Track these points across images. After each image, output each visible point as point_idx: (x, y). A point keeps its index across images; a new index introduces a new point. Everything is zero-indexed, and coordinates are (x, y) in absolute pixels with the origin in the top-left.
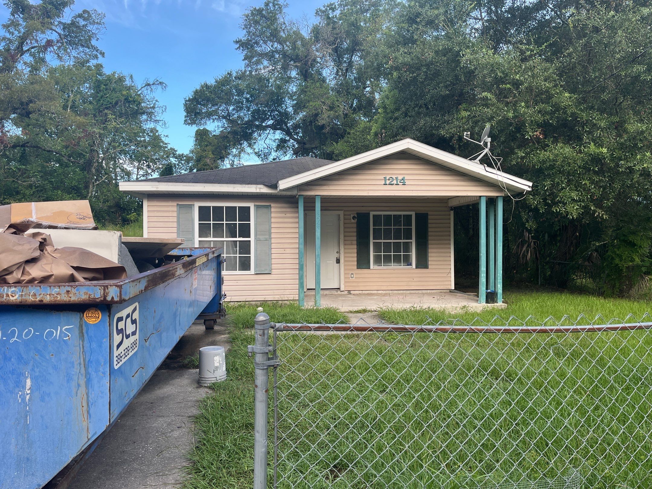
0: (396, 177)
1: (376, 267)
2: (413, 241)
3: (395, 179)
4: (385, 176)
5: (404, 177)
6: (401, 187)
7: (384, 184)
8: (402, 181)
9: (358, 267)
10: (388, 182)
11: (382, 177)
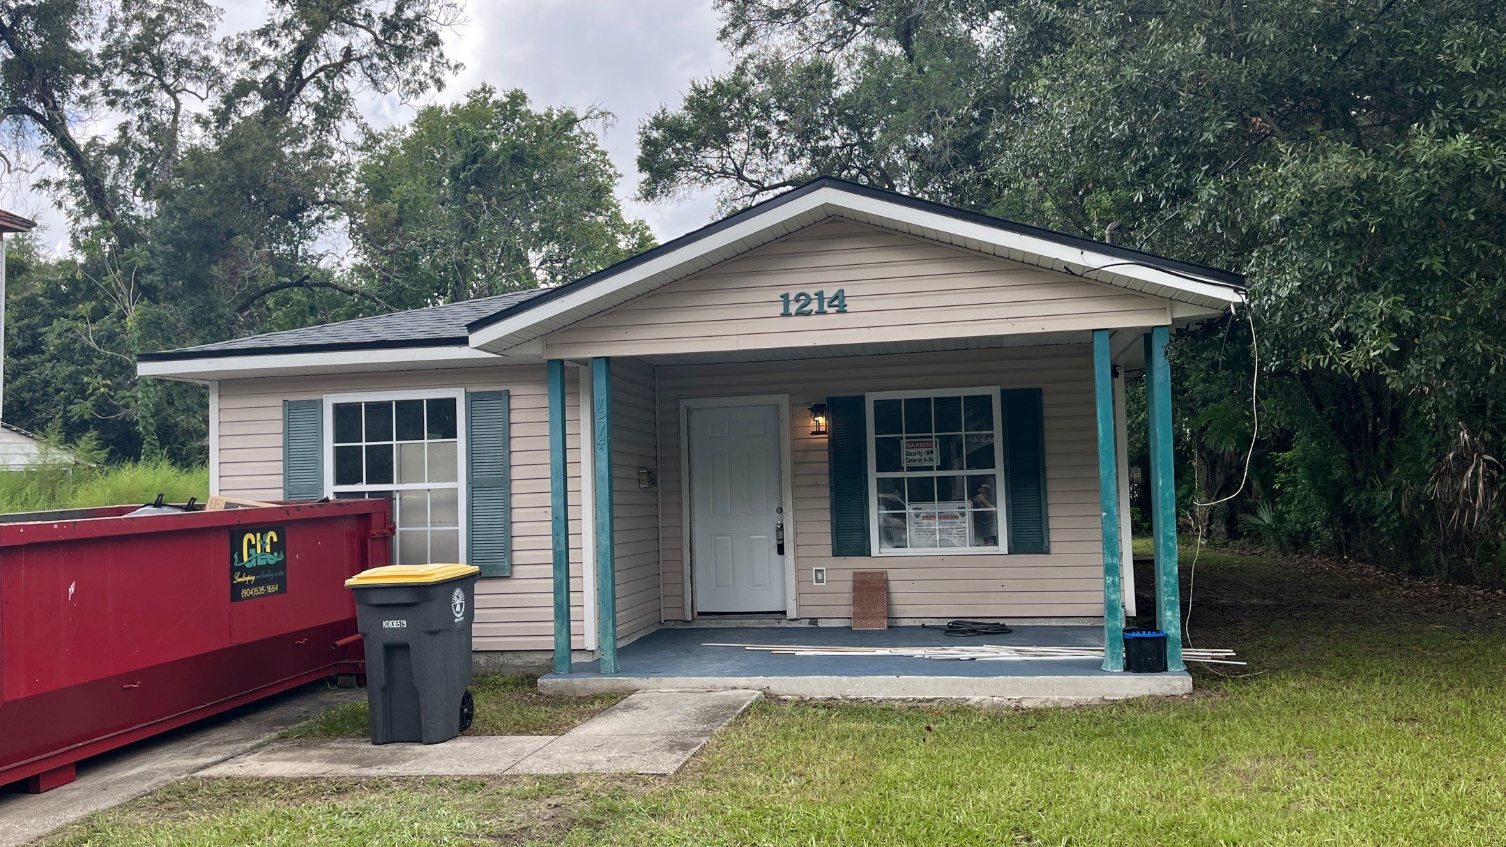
0: (817, 290)
1: (889, 551)
2: (999, 471)
3: (813, 296)
4: (783, 292)
5: (843, 291)
6: (833, 319)
7: (783, 315)
8: (836, 303)
9: (836, 553)
10: (793, 308)
11: (776, 295)
